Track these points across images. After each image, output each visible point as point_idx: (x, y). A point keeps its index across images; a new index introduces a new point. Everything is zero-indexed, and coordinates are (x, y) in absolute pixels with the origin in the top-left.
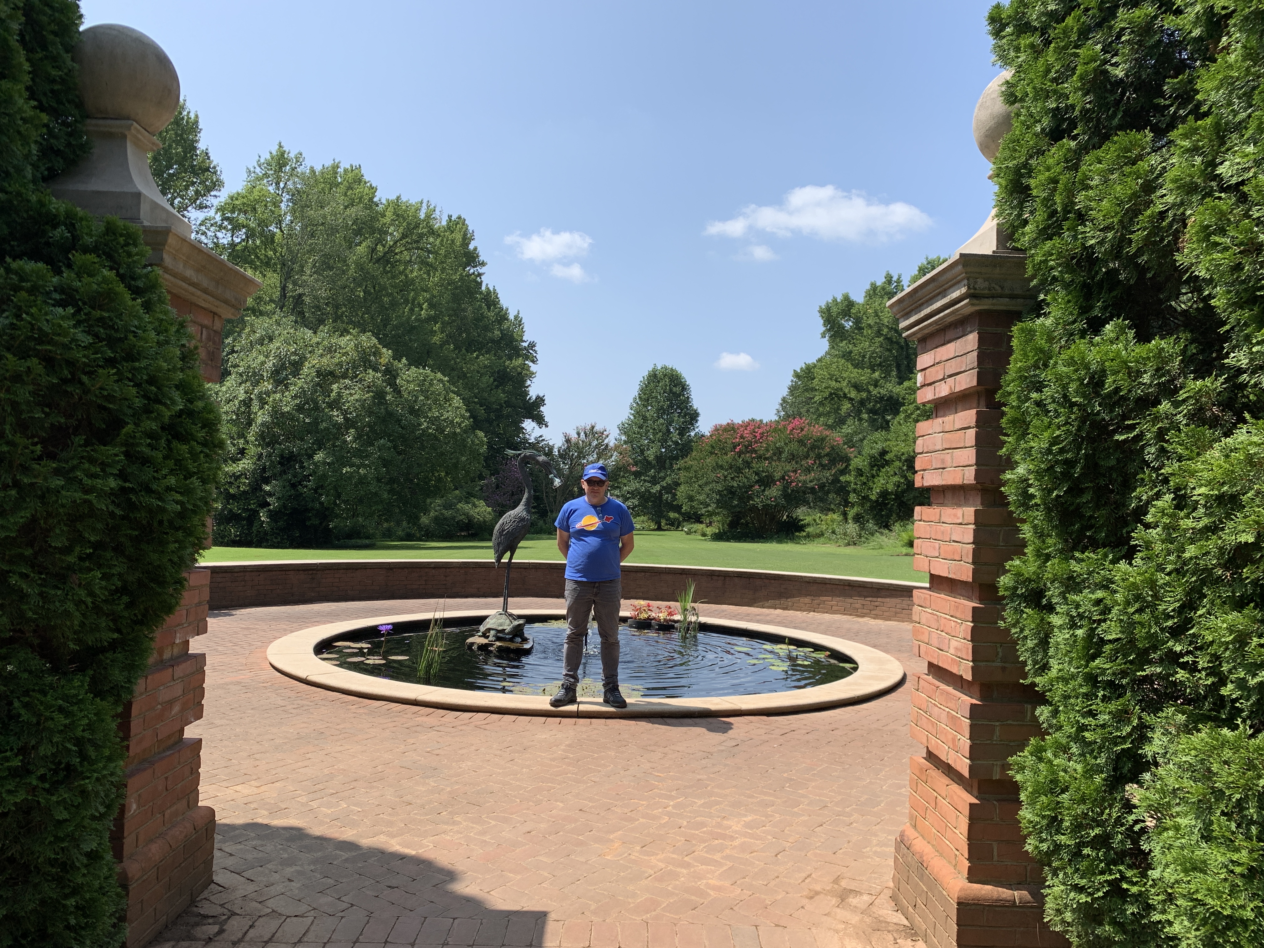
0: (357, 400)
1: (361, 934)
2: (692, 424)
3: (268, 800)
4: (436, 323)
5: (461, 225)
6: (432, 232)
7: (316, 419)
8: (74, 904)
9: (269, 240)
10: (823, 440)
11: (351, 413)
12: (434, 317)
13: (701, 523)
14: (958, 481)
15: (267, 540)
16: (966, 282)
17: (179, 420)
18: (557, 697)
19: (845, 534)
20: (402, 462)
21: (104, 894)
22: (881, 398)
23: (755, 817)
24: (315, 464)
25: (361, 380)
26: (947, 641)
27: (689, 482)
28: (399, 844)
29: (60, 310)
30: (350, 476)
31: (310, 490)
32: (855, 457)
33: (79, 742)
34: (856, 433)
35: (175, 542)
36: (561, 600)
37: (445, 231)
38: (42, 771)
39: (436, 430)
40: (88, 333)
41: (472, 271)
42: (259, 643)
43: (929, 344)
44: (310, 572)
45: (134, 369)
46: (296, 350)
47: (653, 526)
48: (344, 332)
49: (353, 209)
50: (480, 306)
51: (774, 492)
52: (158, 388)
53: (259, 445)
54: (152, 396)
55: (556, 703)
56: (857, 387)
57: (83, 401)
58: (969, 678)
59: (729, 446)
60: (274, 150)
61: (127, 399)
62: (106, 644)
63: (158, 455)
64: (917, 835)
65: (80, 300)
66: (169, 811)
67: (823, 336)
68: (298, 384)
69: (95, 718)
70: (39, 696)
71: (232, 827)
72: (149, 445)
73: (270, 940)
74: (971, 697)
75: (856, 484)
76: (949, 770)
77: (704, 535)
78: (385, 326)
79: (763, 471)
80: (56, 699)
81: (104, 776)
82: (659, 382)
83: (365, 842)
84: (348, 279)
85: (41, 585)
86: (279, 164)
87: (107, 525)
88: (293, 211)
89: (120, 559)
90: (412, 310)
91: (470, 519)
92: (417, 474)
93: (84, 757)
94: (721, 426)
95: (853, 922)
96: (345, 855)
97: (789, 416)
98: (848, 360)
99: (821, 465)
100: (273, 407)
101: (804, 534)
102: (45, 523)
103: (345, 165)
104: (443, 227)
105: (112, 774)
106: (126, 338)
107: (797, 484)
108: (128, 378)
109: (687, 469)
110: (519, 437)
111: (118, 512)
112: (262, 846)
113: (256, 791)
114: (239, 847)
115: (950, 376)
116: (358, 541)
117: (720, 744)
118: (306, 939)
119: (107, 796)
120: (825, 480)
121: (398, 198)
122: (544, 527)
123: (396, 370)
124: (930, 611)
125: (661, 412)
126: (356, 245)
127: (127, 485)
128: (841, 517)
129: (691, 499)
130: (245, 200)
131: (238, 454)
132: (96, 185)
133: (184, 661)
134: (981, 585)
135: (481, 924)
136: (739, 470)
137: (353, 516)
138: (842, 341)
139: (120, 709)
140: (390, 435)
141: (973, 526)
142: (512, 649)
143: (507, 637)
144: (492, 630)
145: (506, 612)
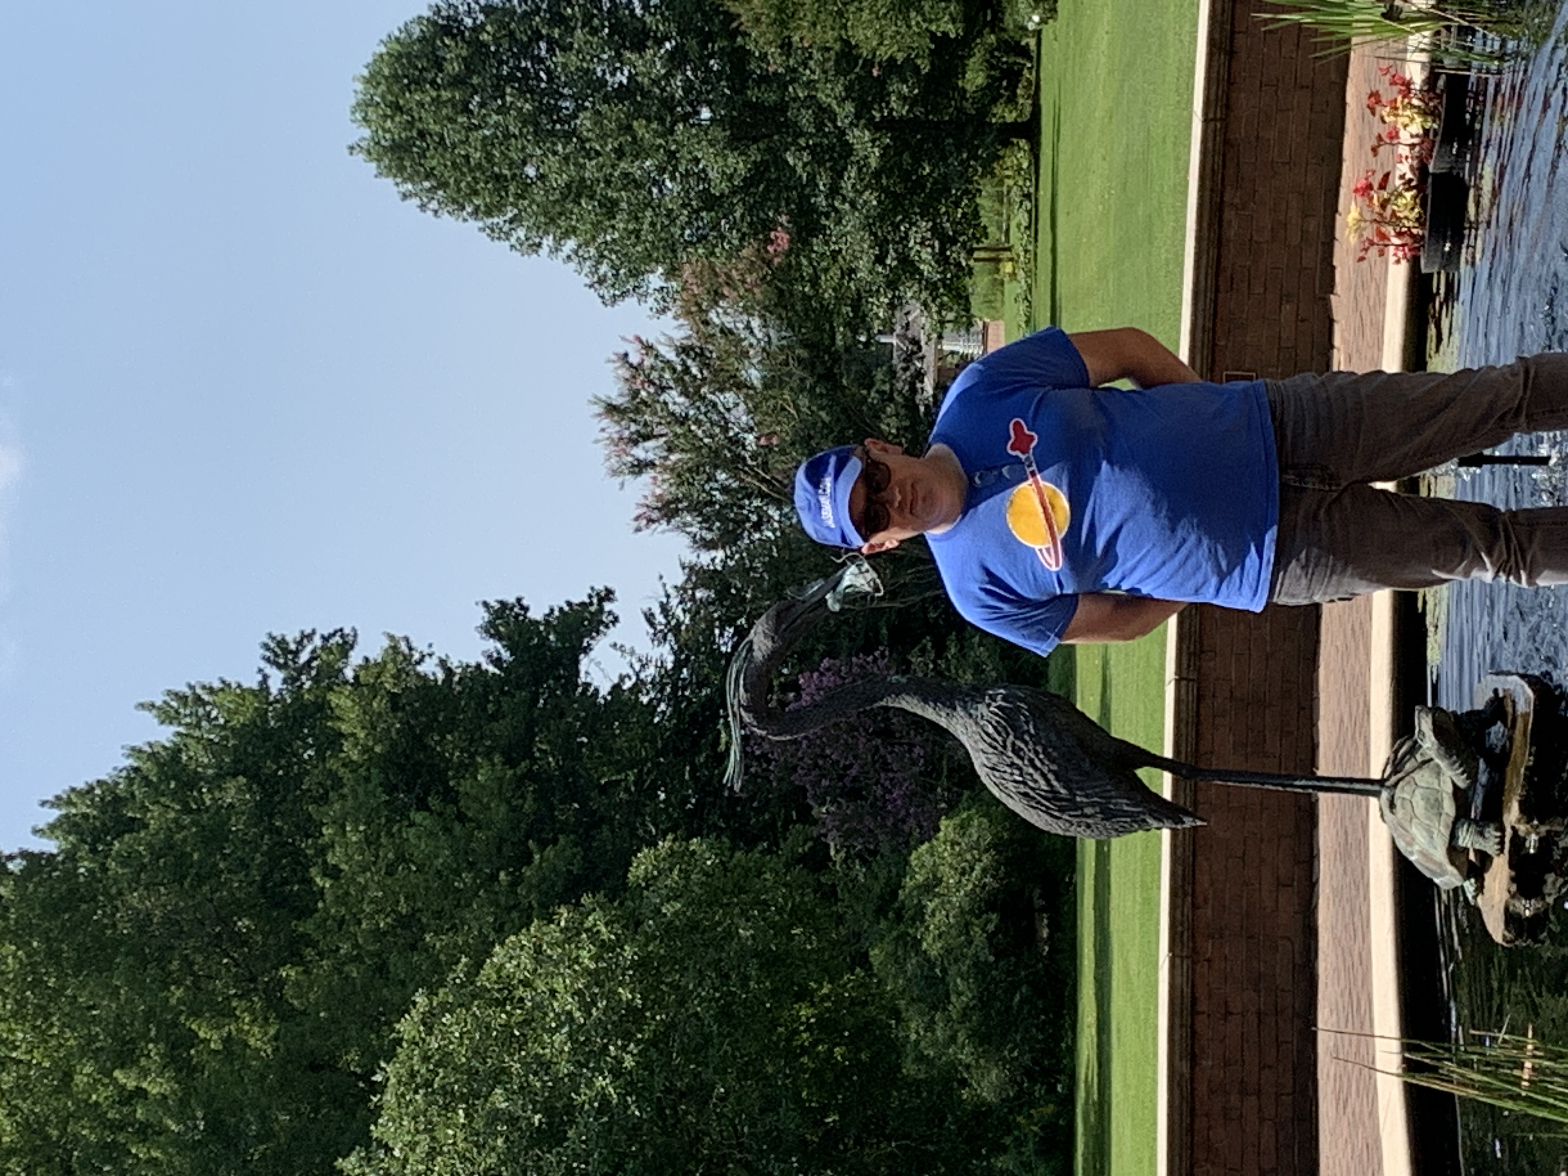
4: (193, 1037)
12: (171, 1047)
39: (628, 1038)
47: (1019, 156)
50: (125, 860)
82: (422, 134)
90: (143, 1132)
91: (984, 903)
92: (806, 1112)
109: (784, 15)
125: (546, 121)
142: (1537, 756)
143: (1483, 778)
144: (1453, 836)
145: (1381, 782)
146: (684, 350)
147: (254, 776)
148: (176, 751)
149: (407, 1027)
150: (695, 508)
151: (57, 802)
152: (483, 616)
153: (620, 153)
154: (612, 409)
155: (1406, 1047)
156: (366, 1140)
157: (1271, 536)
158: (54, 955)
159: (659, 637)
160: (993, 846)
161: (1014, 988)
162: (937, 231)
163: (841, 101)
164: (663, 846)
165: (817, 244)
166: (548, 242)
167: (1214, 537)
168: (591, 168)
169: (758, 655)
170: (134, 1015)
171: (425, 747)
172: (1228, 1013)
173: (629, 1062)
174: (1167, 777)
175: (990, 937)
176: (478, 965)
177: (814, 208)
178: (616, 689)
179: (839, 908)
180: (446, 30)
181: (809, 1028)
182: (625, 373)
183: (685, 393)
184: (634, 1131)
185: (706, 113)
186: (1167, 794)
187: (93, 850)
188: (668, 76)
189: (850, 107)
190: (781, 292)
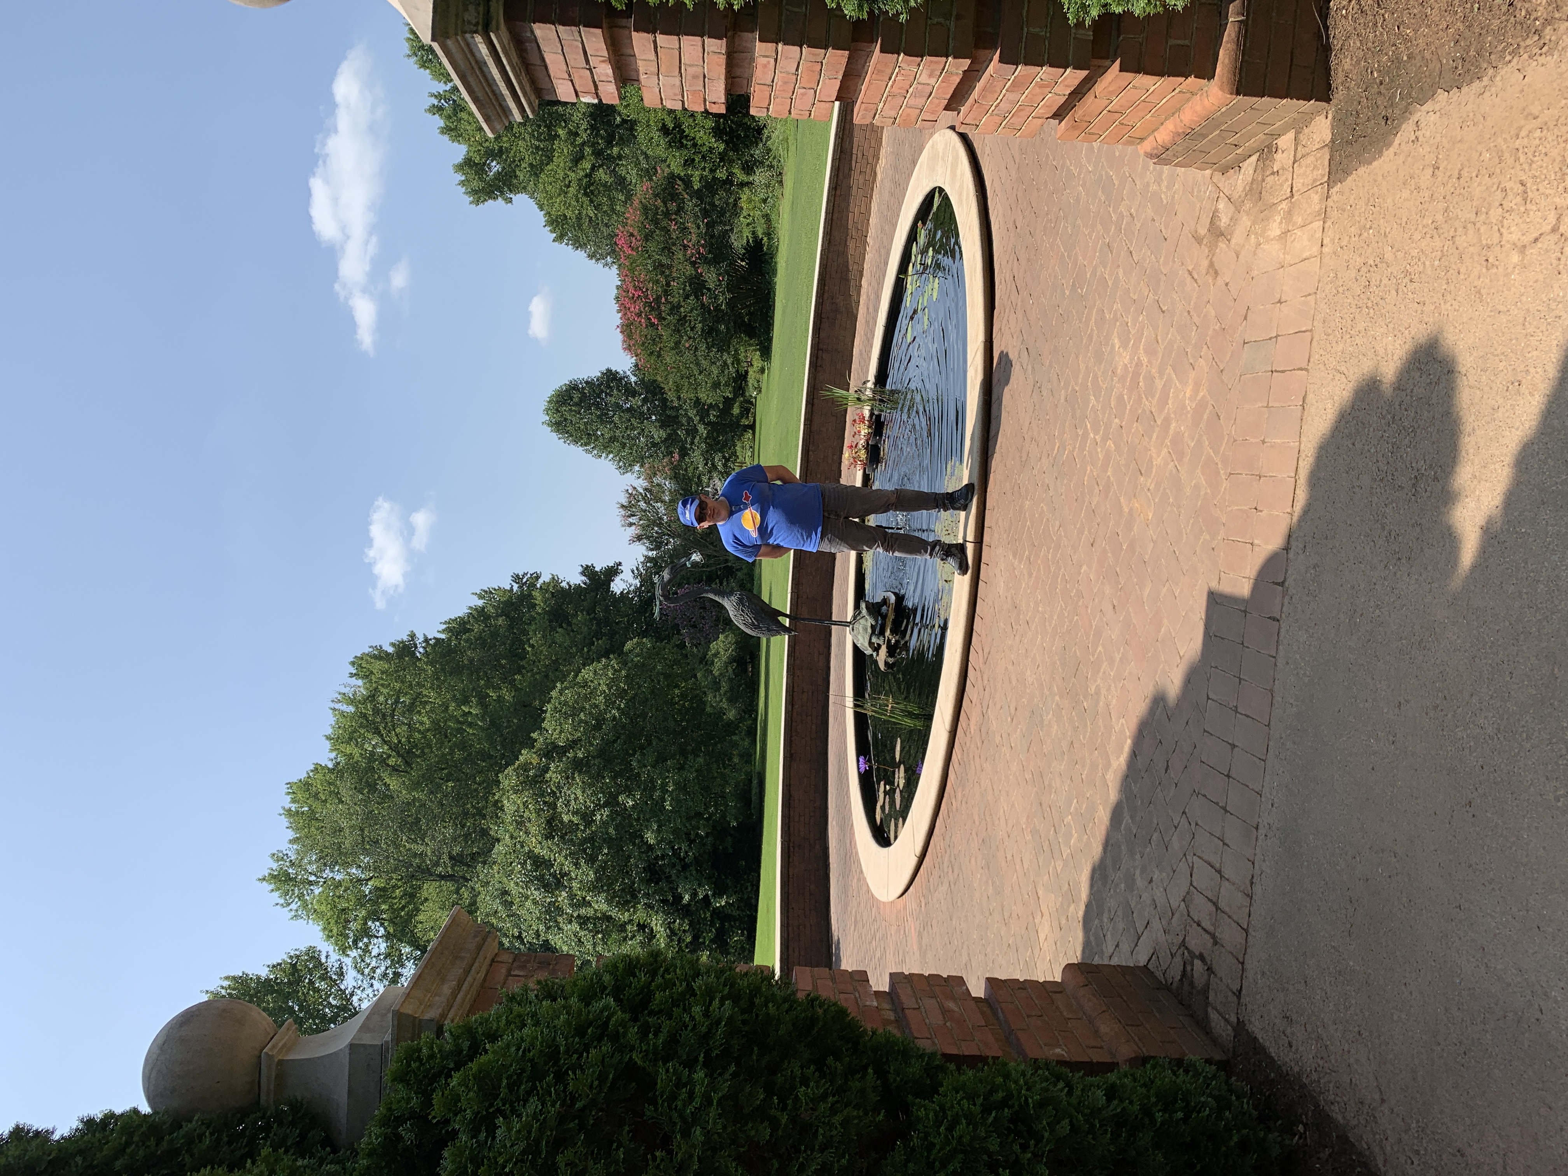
0: (583, 792)
1: (1217, 804)
2: (621, 379)
3: (1058, 904)
4: (488, 695)
5: (363, 662)
6: (372, 697)
7: (604, 840)
8: (1161, 1114)
9: (382, 893)
10: (645, 209)
11: (599, 800)
12: (480, 699)
13: (747, 372)
14: (722, 59)
15: (749, 898)
16: (468, 36)
17: (625, 1002)
18: (957, 566)
19: (767, 186)
20: (661, 740)
21: (1152, 1082)
22: (593, 127)
23: (1115, 334)
24: (659, 843)
25: (559, 787)
26: (920, 87)
27: (696, 386)
28: (1118, 757)
29: (499, 1132)
30: (676, 801)
31: (690, 848)
32: (669, 166)
33: (986, 1110)
34: (638, 164)
35: (766, 1006)
36: (838, 556)
37: (370, 681)
38: (1016, 1148)
39: (622, 698)
40: (526, 1101)
41: (421, 650)
42: (874, 910)
43: (544, 85)
44: (792, 849)
45: (567, 1051)
46: (520, 863)
47: (749, 435)
48: (498, 806)
49: (343, 792)
50: (466, 641)
51: (711, 277)
52: (590, 1024)
53: (634, 907)
54: (599, 1031)
55: (963, 568)
56: (577, 160)
57: (604, 1106)
58: (968, 61)
59: (651, 332)
60: (267, 887)
61: (603, 1059)
62: (879, 1082)
63: (667, 1026)
64: (1151, 138)
65: (487, 1110)
66: (1065, 1014)
67: (510, 201)
68: (562, 861)
69: (961, 1092)
70: (934, 1152)
71: (1087, 945)
72: (656, 1035)
73: (1215, 904)
74: (991, 60)
75: (704, 169)
76: (1078, 93)
77: (762, 371)
78: (491, 757)
79: (684, 290)
80: (939, 1134)
81: (1026, 1083)
82: (566, 420)
83: (1113, 796)
84: (431, 801)
85: (813, 1150)
86: (285, 881)
87: (746, 1080)
88: (346, 865)
89: (785, 1066)
90: (470, 725)
91: (732, 660)
92: (676, 721)
93: (1004, 1103)
94: (624, 341)
95: (1249, 224)
96: (1127, 819)
97: (614, 251)
98: (542, 170)
99: (677, 213)
100: (589, 890)
101: (765, 239)
102: (743, 1147)
103: (286, 802)
104: (365, 684)
105: (1023, 1074)
106: (532, 1060)
107: (702, 246)
108: (578, 1059)
109: (678, 388)
110: (633, 598)
111: (733, 1068)
112: (1110, 911)
113: (1046, 916)
114: (1109, 936)
115: (587, 61)
116: (754, 792)
117: (1025, 371)
118: (1218, 865)
119: (1047, 1080)
120: (697, 209)
121: (328, 738)
122: (745, 571)
123: (547, 745)
124: (881, 105)
125: (604, 418)
126: (389, 790)
127: (701, 1059)
128: (746, 189)
129: (716, 385)
130: (332, 921)
131: (644, 932)
132: (340, 1095)
133: (898, 997)
134: (854, 40)
135: (1216, 667)
136: (683, 320)
137: (723, 797)
138: (516, 177)
139: (952, 1066)
140: (627, 753)
141: (780, 45)
142: (895, 616)
143: (880, 622)
144: (870, 639)
145: (850, 623)
146: (646, 489)
147: (507, 616)
148: (483, 608)
149: (554, 694)
150: (648, 538)
151: (445, 623)
152: (580, 569)
153: (627, 428)
154: (623, 506)
155: (855, 700)
156: (540, 728)
157: (820, 529)
158: (443, 670)
159: (635, 577)
160: (735, 643)
161: (740, 686)
162: (724, 457)
163: (695, 416)
164: (635, 640)
165: (687, 459)
166: (604, 455)
167: (802, 529)
168: (618, 433)
169: (665, 580)
170: (468, 689)
171: (562, 609)
172: (803, 692)
173: (622, 706)
174: (788, 620)
175: (734, 670)
176: (576, 676)
177: (686, 448)
178: (622, 592)
179: (688, 661)
180: (574, 388)
181: (678, 696)
182: (627, 495)
183: (645, 503)
184: (624, 727)
185: (654, 418)
186: (787, 625)
187: (456, 638)
188: (642, 406)
189: (698, 418)
190: (676, 473)
